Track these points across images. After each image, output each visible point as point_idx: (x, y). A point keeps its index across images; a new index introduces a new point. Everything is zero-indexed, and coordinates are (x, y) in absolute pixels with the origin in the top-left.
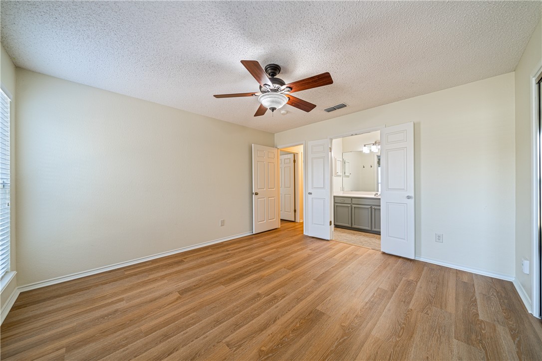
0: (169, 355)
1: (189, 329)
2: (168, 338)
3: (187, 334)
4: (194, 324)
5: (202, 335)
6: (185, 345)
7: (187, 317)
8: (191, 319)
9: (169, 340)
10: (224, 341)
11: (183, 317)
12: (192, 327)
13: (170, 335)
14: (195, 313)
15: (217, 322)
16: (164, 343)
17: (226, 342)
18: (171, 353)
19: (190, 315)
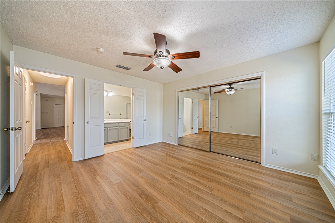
0: (231, 213)
1: (209, 210)
2: (223, 220)
3: (214, 210)
4: (205, 209)
5: (211, 202)
6: (221, 208)
7: (201, 216)
8: (202, 213)
9: (223, 218)
10: (210, 193)
11: (202, 219)
12: (208, 209)
13: (220, 220)
14: (195, 212)
15: (199, 198)
16: (226, 220)
17: (210, 191)
18: (229, 213)
19: (198, 214)
